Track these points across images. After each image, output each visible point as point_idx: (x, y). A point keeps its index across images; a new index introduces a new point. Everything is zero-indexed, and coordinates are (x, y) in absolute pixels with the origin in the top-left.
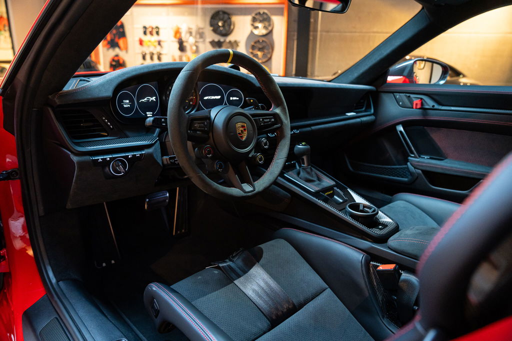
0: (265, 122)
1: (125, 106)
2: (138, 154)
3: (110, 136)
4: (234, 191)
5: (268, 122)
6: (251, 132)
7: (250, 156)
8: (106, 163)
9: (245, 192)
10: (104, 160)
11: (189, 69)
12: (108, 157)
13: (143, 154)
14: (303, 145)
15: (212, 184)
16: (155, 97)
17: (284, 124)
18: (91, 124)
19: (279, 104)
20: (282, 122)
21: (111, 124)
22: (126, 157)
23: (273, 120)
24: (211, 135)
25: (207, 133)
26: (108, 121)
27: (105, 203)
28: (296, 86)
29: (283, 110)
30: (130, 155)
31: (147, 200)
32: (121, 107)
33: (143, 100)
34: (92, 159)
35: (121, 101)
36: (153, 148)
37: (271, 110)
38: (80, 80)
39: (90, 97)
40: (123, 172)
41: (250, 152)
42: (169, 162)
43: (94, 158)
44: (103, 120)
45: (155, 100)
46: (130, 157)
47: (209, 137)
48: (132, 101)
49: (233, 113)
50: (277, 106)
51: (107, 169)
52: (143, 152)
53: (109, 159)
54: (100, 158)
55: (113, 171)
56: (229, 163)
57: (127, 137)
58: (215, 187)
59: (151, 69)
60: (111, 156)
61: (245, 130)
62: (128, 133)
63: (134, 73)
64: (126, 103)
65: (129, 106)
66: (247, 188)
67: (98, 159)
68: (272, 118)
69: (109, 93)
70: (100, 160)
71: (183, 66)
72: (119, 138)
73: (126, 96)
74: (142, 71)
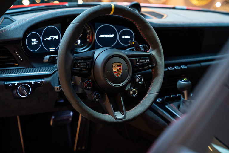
0: (141, 62)
1: (33, 44)
2: (39, 81)
3: (20, 67)
4: (107, 117)
5: (143, 62)
6: (126, 70)
7: (126, 89)
8: (14, 87)
9: (117, 119)
10: (13, 85)
11: (76, 22)
12: (16, 83)
13: (43, 81)
14: (184, 81)
15: (88, 110)
16: (58, 36)
17: (158, 64)
18: (7, 57)
19: (155, 47)
20: (156, 62)
21: (21, 57)
22: (30, 84)
23: (148, 60)
24: (92, 71)
25: (89, 70)
26: (19, 55)
27: (18, 117)
28: (185, 26)
29: (159, 52)
30: (33, 82)
31: (53, 117)
32: (30, 44)
33: (47, 39)
34: (5, 84)
35: (30, 40)
36: (51, 77)
37: (148, 51)
38: (5, 18)
39: (6, 38)
40: (27, 95)
41: (125, 86)
42: (59, 90)
43: (6, 83)
44: (15, 53)
45: (57, 38)
46: (32, 83)
47: (90, 73)
48: (38, 40)
49: (112, 54)
50: (154, 49)
51: (15, 92)
52: (43, 80)
53: (16, 84)
54: (10, 83)
55: (19, 93)
56: (106, 94)
57: (33, 67)
58: (90, 112)
59: (54, 16)
60: (19, 82)
61: (120, 69)
62: (34, 64)
63: (40, 20)
64: (34, 42)
65: (36, 43)
66: (119, 116)
67: (9, 84)
68: (147, 59)
69: (20, 35)
70: (10, 85)
71: (81, 12)
72: (27, 68)
73: (34, 36)
74: (47, 18)
